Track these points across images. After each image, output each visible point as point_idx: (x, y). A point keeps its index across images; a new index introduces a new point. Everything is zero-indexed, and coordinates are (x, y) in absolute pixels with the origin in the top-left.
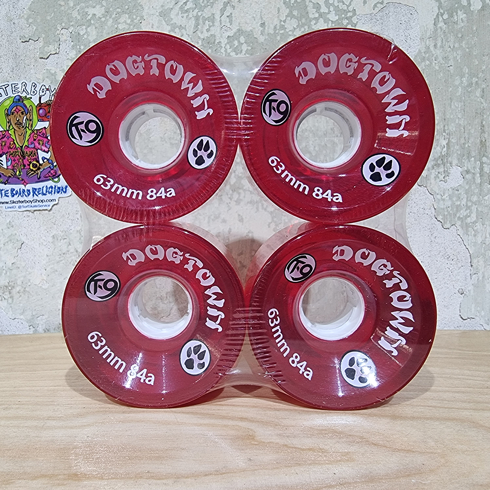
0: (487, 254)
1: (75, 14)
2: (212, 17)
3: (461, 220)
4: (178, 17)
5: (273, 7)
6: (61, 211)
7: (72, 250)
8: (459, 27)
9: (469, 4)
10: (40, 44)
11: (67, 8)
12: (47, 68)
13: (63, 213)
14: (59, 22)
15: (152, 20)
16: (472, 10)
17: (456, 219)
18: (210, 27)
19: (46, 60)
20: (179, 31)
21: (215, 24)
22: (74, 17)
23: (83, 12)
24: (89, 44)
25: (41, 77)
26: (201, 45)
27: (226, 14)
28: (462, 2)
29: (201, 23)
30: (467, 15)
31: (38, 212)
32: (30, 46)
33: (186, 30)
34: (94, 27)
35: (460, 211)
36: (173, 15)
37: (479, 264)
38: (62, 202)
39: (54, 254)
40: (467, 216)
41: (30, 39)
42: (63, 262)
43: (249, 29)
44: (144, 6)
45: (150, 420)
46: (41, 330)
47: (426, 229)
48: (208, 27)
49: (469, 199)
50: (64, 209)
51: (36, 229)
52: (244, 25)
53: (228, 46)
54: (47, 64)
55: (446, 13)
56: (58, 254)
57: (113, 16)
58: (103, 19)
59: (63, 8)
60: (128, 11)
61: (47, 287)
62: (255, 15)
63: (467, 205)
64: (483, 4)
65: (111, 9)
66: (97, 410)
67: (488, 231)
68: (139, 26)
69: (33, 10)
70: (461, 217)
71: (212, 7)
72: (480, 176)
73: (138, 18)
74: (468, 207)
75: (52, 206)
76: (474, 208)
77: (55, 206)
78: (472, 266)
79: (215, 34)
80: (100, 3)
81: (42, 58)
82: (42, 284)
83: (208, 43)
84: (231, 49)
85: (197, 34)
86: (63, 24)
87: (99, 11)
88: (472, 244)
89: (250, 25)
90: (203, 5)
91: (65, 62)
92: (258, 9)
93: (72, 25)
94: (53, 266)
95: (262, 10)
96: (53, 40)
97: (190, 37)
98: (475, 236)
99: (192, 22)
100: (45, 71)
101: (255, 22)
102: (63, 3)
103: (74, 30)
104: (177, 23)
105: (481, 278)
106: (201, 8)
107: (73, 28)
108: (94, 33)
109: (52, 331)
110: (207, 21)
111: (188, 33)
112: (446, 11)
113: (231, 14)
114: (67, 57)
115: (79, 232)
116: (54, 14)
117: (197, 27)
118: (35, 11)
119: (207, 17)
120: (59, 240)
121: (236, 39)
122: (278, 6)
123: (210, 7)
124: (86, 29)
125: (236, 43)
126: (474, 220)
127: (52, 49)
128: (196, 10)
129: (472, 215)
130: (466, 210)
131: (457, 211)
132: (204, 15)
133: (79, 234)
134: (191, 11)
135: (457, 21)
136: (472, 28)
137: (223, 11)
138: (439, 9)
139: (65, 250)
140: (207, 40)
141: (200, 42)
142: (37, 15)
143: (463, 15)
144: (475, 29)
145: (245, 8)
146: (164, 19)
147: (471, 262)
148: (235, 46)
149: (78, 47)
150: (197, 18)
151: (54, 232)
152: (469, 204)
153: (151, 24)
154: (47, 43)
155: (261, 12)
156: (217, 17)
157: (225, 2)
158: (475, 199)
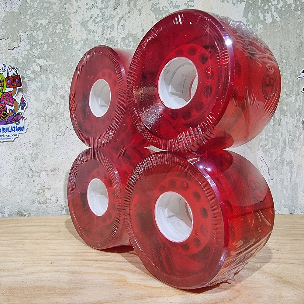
0: (278, 168)
1: (30, 23)
2: (112, 26)
3: (262, 147)
4: (92, 26)
5: (149, 21)
6: (20, 142)
7: (26, 166)
8: (259, 32)
9: (265, 19)
10: (9, 41)
11: (25, 20)
12: (13, 55)
13: (21, 143)
14: (20, 28)
15: (76, 27)
16: (266, 23)
17: (260, 146)
18: (111, 32)
19: (12, 51)
20: (92, 34)
21: (114, 30)
22: (29, 25)
23: (35, 22)
24: (38, 41)
25: (9, 61)
26: (106, 43)
27: (121, 24)
28: (260, 19)
29: (106, 29)
30: (263, 26)
31: (6, 142)
32: (2, 42)
33: (97, 34)
34: (41, 32)
35: (262, 142)
36: (89, 24)
37: (274, 173)
38: (20, 136)
39: (15, 168)
40: (266, 145)
41: (2, 38)
42: (21, 173)
43: (134, 33)
44: (71, 19)
45: (64, 270)
46: (6, 215)
47: (242, 153)
48: (110, 32)
49: (267, 134)
50: (22, 140)
51: (4, 153)
52: (131, 31)
53: (122, 43)
54: (13, 53)
55: (251, 24)
56: (18, 168)
57: (53, 25)
58: (47, 27)
59: (23, 20)
60: (62, 22)
61: (11, 188)
62: (138, 25)
63: (266, 138)
64: (273, 19)
65: (52, 21)
66: (32, 265)
67: (278, 153)
68: (69, 31)
69: (4, 21)
70: (263, 145)
71: (112, 20)
72: (273, 121)
73: (68, 26)
74: (266, 140)
75: (15, 139)
76: (270, 140)
77: (17, 139)
78: (269, 175)
79: (114, 36)
80: (45, 17)
81: (10, 49)
82: (8, 187)
83: (110, 41)
84: (124, 45)
85: (103, 36)
86: (23, 30)
87: (44, 22)
88: (269, 161)
89: (135, 31)
90: (107, 19)
91: (24, 52)
92: (140, 21)
93: (28, 30)
94: (14, 175)
95: (142, 22)
96: (16, 39)
97: (99, 37)
98: (271, 156)
99: (101, 28)
100: (11, 57)
101: (138, 29)
102: (23, 17)
103: (29, 33)
104: (91, 29)
105: (275, 182)
106: (105, 20)
107: (28, 32)
108: (42, 34)
109: (13, 215)
110: (109, 28)
111: (98, 35)
112: (251, 23)
113: (124, 24)
114: (24, 49)
115: (31, 154)
116: (17, 23)
117: (103, 32)
118: (5, 21)
119: (109, 26)
120: (18, 160)
121: (127, 39)
122: (152, 20)
123: (111, 20)
124: (37, 32)
125: (127, 41)
126: (270, 147)
127: (15, 44)
128: (103, 22)
129: (269, 144)
130: (266, 141)
131: (260, 141)
132: (108, 25)
133: (31, 156)
134: (100, 22)
135: (258, 29)
136: (266, 33)
137: (119, 22)
138: (247, 22)
139: (22, 165)
140: (109, 39)
141: (105, 40)
142: (7, 24)
143: (261, 26)
144: (268, 34)
145: (132, 21)
146: (84, 27)
147: (269, 173)
148: (126, 43)
149: (32, 43)
150: (103, 26)
151: (16, 155)
152: (267, 137)
153: (76, 30)
154: (13, 41)
155: (142, 23)
156: (116, 26)
157: (120, 17)
158: (270, 134)
